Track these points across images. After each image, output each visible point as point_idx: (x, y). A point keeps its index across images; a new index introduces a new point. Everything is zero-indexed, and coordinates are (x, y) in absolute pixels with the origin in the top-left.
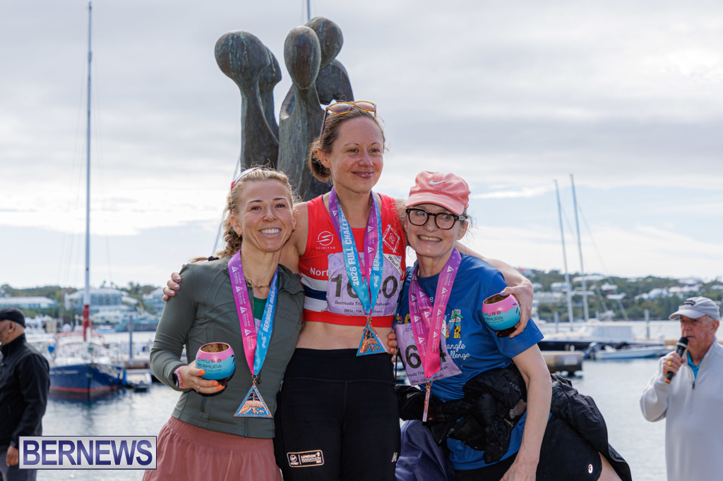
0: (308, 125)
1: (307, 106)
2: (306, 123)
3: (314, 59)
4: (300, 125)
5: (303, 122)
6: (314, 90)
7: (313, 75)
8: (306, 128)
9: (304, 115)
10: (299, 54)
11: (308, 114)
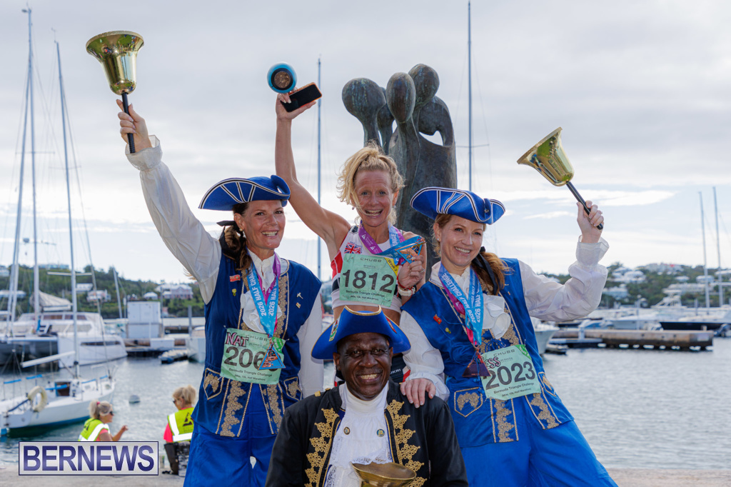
0: (407, 152)
1: (406, 137)
2: (406, 150)
3: (409, 98)
4: (402, 152)
5: (404, 150)
6: (411, 124)
7: (409, 111)
8: (405, 154)
9: (404, 144)
10: (396, 95)
11: (407, 143)
